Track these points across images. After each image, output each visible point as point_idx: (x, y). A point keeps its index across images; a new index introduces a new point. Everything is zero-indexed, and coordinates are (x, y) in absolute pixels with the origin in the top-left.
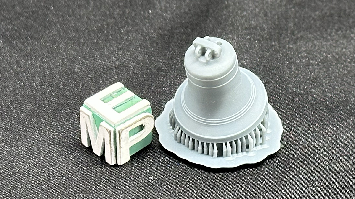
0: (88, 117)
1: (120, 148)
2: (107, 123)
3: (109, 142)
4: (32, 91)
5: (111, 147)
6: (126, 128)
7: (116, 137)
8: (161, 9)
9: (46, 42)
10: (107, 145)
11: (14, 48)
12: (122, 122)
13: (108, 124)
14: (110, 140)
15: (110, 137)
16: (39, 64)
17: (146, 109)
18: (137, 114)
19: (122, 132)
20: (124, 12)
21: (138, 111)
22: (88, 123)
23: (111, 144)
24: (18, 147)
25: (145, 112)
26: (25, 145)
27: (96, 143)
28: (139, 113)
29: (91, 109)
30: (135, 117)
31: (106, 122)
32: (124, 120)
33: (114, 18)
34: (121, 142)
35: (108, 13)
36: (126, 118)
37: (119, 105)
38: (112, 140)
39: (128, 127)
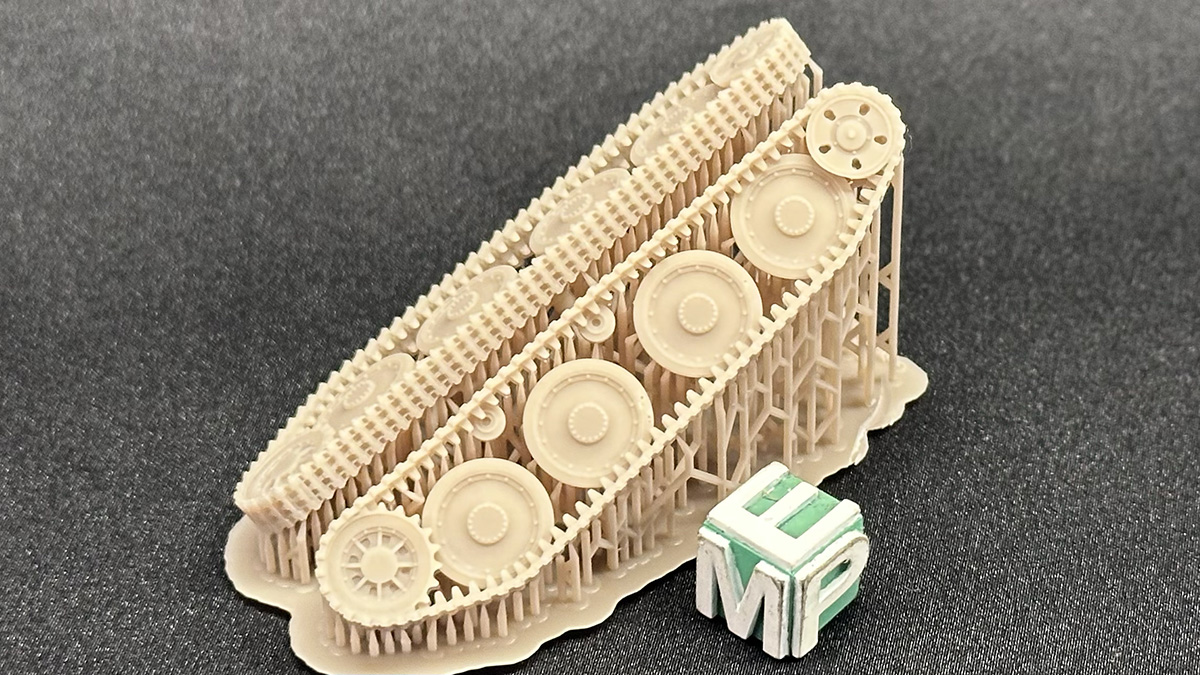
0: (720, 552)
1: (802, 619)
2: (772, 564)
3: (776, 607)
6: (817, 572)
10: (772, 614)
12: (807, 558)
13: (773, 567)
14: (781, 605)
15: (781, 595)
17: (851, 523)
18: (834, 537)
21: (837, 529)
22: (720, 566)
23: (781, 613)
25: (851, 529)
27: (738, 609)
28: (838, 534)
29: (726, 533)
30: (829, 544)
31: (769, 563)
32: (811, 555)
34: (806, 607)
36: (814, 549)
37: (789, 517)
38: (786, 604)
39: (821, 570)
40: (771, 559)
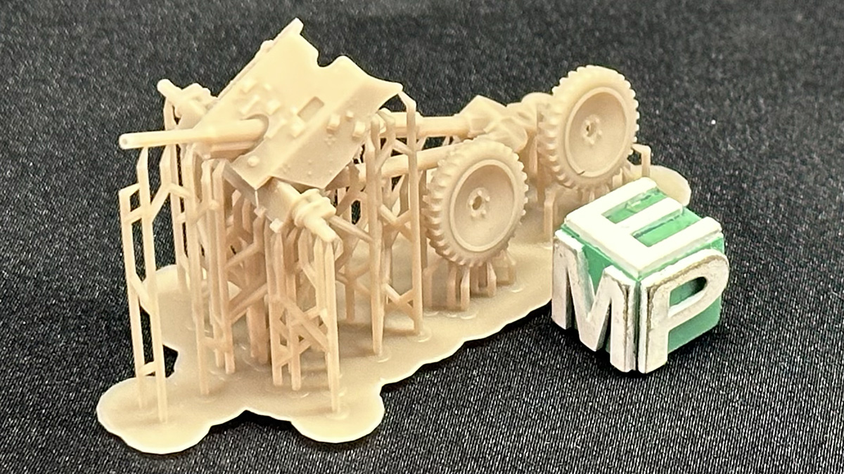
0: (574, 256)
1: (649, 329)
2: (621, 269)
3: (621, 315)
5: (626, 328)
6: (665, 283)
7: (640, 302)
10: (618, 322)
12: (656, 267)
13: (621, 272)
14: (626, 311)
15: (626, 301)
17: (710, 241)
18: (689, 251)
19: (655, 290)
21: (692, 243)
22: (573, 270)
23: (626, 320)
25: (708, 247)
27: (588, 319)
28: (694, 249)
29: (581, 237)
30: (683, 258)
31: (618, 267)
32: (661, 264)
34: (652, 317)
36: (665, 258)
37: (647, 228)
38: (630, 311)
39: (670, 280)
40: (620, 264)
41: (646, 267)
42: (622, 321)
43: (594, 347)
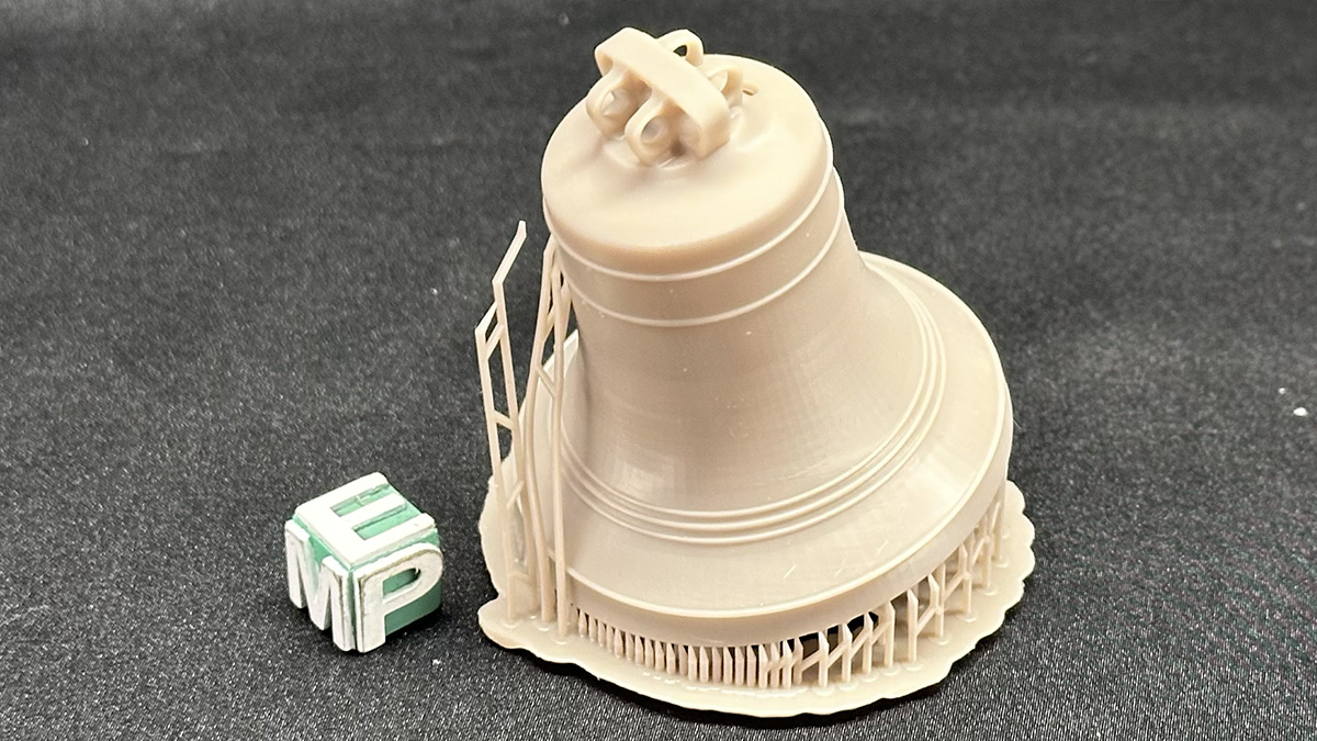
1: (363, 614)
2: (336, 560)
4: (180, 473)
5: (343, 613)
6: (376, 573)
7: (353, 591)
8: (458, 285)
9: (208, 362)
11: (140, 378)
12: (367, 560)
14: (341, 599)
15: (341, 590)
16: (192, 412)
19: (365, 581)
20: (378, 294)
23: (342, 605)
24: (150, 598)
26: (167, 594)
27: (315, 602)
29: (308, 528)
31: (335, 558)
32: (373, 557)
33: (357, 306)
34: (365, 603)
35: (343, 294)
37: (366, 523)
38: (345, 598)
39: (380, 571)
40: (337, 555)
41: (357, 561)
42: (339, 606)
43: (322, 627)
